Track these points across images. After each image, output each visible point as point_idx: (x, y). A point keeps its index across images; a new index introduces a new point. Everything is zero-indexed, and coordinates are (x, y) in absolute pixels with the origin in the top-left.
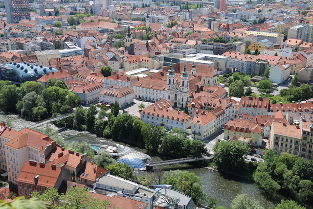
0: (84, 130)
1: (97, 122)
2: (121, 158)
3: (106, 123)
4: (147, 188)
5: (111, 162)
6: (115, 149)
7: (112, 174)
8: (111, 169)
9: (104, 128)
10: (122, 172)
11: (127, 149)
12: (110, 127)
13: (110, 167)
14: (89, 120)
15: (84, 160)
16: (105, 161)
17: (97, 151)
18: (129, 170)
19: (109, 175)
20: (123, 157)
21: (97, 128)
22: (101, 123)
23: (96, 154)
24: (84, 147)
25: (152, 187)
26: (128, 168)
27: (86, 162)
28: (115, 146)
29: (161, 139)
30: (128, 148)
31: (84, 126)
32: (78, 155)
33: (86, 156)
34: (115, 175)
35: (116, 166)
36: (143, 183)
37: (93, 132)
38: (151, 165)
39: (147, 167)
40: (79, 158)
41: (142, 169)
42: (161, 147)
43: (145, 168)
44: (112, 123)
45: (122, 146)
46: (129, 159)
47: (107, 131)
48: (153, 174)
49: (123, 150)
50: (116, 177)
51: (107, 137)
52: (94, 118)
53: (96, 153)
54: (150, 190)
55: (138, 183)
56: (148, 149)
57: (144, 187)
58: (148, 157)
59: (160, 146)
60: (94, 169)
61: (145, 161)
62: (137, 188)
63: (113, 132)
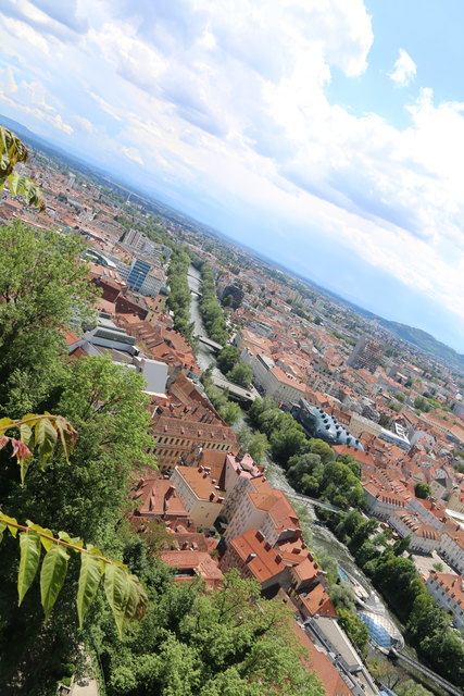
0: (344, 542)
1: (368, 545)
2: (364, 613)
3: (377, 554)
4: (371, 680)
5: (348, 608)
6: (366, 595)
7: (339, 623)
8: (343, 616)
9: (370, 559)
10: (354, 632)
11: (382, 608)
12: (379, 564)
13: (344, 613)
14: (358, 535)
15: (318, 579)
16: (342, 600)
17: (342, 580)
18: (364, 635)
19: (335, 622)
20: (368, 614)
21: (363, 552)
22: (371, 550)
23: (337, 583)
24: (329, 563)
25: (379, 685)
26: (364, 632)
27: (318, 583)
28: (369, 593)
29: (436, 631)
30: (383, 606)
31: (348, 539)
32: (316, 567)
33: (324, 575)
34: (343, 628)
35: (352, 618)
36: (372, 669)
37: (353, 554)
38: (397, 654)
39: (391, 652)
40: (315, 572)
41: (382, 649)
42: (429, 642)
43: (387, 652)
44: (385, 561)
45: (377, 599)
46: (375, 622)
47: (371, 564)
48: (392, 669)
49: (374, 604)
50: (342, 633)
51: (367, 573)
52: (367, 537)
53: (338, 582)
54: (374, 685)
55: (364, 663)
56: (409, 630)
57: (368, 676)
58: (402, 640)
59: (428, 639)
60: (322, 600)
61: (394, 642)
62: (359, 668)
63: (378, 572)
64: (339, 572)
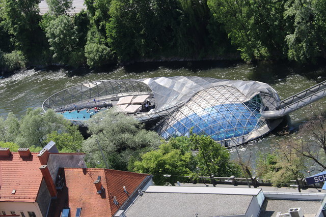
0: (17, 69)
1: (54, 27)
2: (172, 122)
3: (82, 21)
4: (293, 192)
5: (144, 146)
6: (142, 98)
7: (159, 181)
8: (153, 165)
9: (83, 42)
10: (191, 166)
11: (184, 84)
12: (103, 31)
13: (148, 159)
14: (22, 30)
15: (53, 168)
16: (122, 147)
17: (86, 122)
18: (209, 150)
19: (152, 188)
20: (179, 116)
21: (60, 46)
22: (69, 27)
23: (86, 136)
24: (38, 125)
25: (309, 183)
26: (205, 146)
27: (61, 172)
28: (142, 88)
29: (289, 12)
30: (182, 79)
31: (15, 56)
32: (27, 157)
33: (53, 150)
34: (172, 181)
35: (166, 151)
36: (275, 177)
38: (280, 112)
39: (270, 121)
40: (36, 165)
41: (254, 135)
42: (298, 40)
43: (265, 129)
44: (105, 16)
45: (162, 81)
46: (200, 113)
47: (93, 47)
48: (297, 140)
49: (169, 92)
50: (181, 188)
51: (105, 66)
52: (36, 18)
53: (84, 132)
54: (306, 193)
55: (256, 184)
56: (254, 62)
57: (284, 191)
58: (263, 86)
59: (291, 38)
60: (98, 186)
61: (256, 103)
62: (260, 201)
63: (116, 44)
64: (69, 117)
